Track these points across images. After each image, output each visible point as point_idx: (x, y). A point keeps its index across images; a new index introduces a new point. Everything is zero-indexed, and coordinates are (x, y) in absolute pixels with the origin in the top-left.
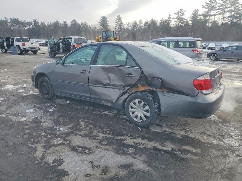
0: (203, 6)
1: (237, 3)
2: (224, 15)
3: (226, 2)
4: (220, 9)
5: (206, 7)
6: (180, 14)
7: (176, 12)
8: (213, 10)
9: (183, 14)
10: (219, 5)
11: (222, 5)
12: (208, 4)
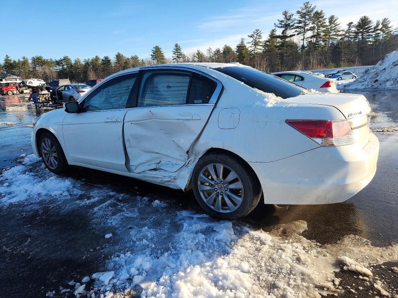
0: (275, 24)
1: (320, 18)
2: (304, 35)
3: (305, 18)
4: (298, 27)
5: (280, 25)
6: (255, 36)
7: (250, 34)
8: (290, 29)
9: (260, 36)
10: (296, 21)
11: (300, 22)
12: (282, 21)
